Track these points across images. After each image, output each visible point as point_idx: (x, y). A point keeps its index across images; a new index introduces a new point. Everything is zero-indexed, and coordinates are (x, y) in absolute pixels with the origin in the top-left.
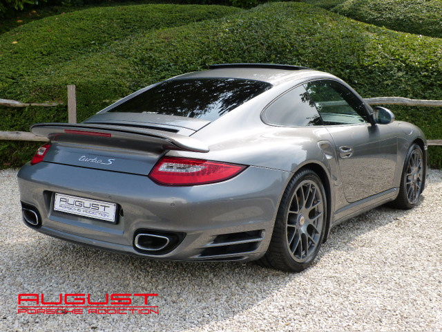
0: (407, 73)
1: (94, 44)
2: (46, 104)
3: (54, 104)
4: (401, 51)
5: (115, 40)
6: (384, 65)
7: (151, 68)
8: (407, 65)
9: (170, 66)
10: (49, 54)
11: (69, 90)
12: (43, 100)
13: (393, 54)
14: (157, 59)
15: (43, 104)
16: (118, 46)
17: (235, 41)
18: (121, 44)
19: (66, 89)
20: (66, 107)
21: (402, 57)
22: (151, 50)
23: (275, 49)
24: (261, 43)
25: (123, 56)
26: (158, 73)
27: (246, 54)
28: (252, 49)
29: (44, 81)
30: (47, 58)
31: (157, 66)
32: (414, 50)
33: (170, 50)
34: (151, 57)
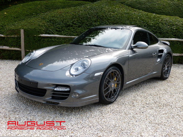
0: (148, 28)
1: (34, 14)
2: (13, 36)
3: (16, 36)
4: (146, 19)
5: (42, 13)
6: (139, 24)
7: (53, 24)
8: (148, 24)
9: (60, 23)
10: (17, 17)
11: (21, 31)
12: (12, 35)
13: (143, 20)
14: (56, 20)
15: (12, 36)
16: (43, 15)
17: (85, 14)
18: (44, 15)
19: (20, 31)
20: (20, 37)
21: (146, 22)
22: (54, 17)
23: (100, 18)
24: (95, 15)
25: (43, 19)
26: (56, 25)
27: (89, 19)
28: (91, 17)
29: (13, 27)
30: (16, 19)
31: (56, 23)
32: (151, 19)
33: (61, 17)
34: (54, 19)
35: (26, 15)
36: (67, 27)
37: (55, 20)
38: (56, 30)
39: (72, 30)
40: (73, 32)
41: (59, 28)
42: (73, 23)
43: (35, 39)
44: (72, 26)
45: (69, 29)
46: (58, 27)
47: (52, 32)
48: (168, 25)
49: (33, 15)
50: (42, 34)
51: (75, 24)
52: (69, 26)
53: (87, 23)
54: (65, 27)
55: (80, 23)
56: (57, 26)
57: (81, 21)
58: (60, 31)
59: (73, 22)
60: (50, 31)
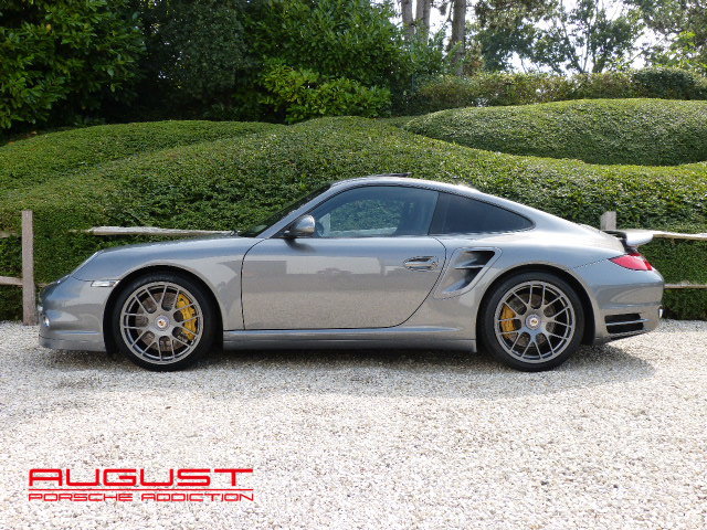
3: (5, 235)
10: (21, 176)
11: (24, 217)
20: (20, 239)
23: (307, 167)
24: (290, 161)
35: (54, 169)
36: (192, 202)
37: (150, 180)
38: (153, 214)
39: (210, 210)
40: (210, 217)
41: (162, 207)
42: (212, 187)
43: (72, 245)
44: (209, 198)
45: (198, 209)
46: (159, 202)
47: (137, 221)
48: (544, 186)
49: (77, 166)
50: (97, 226)
51: (220, 191)
52: (199, 197)
53: (264, 186)
54: (186, 202)
55: (239, 187)
56: (158, 199)
57: (241, 181)
58: (164, 216)
59: (215, 183)
60: (127, 214)
